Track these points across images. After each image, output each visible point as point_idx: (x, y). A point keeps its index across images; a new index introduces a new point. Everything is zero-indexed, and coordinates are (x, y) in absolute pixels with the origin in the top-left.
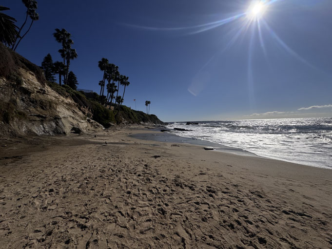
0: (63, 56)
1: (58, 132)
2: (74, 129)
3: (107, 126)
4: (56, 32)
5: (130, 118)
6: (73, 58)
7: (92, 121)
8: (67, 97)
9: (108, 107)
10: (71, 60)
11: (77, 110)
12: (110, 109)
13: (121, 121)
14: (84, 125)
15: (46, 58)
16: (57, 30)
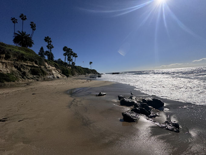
0: (48, 48)
1: (54, 77)
2: (57, 77)
3: (68, 76)
4: (45, 38)
5: (80, 72)
6: (52, 48)
7: (62, 74)
8: (53, 67)
9: (68, 67)
10: (52, 49)
11: (56, 71)
12: (69, 68)
13: (75, 74)
14: (59, 76)
15: (41, 48)
16: (46, 37)
